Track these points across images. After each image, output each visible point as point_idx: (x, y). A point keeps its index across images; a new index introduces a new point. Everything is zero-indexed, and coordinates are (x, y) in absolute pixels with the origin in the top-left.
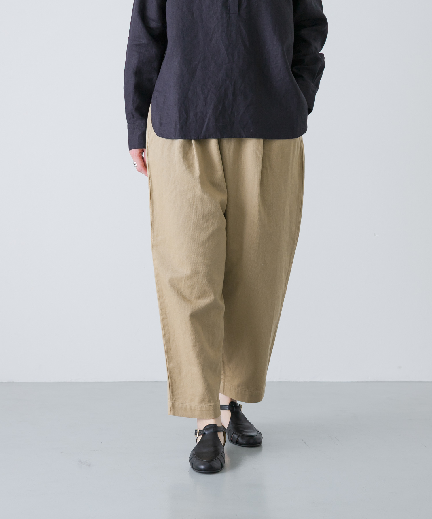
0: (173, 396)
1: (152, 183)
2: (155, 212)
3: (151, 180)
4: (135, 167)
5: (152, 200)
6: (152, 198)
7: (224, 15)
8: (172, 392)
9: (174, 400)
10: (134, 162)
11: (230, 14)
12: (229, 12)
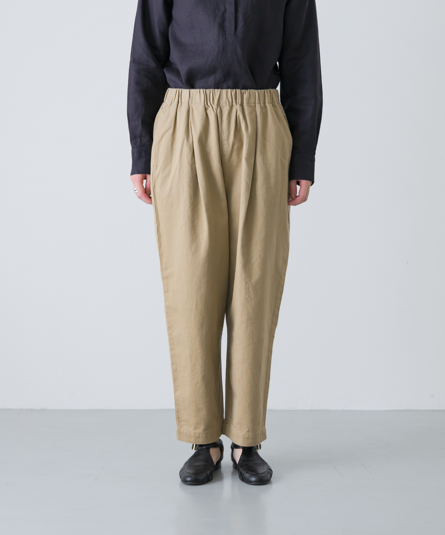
0: (179, 421)
1: (158, 217)
2: (162, 245)
3: (158, 215)
4: (135, 193)
5: (159, 234)
6: (159, 232)
7: (221, 36)
8: (178, 418)
9: (180, 425)
10: (135, 188)
11: (227, 35)
12: (226, 33)
